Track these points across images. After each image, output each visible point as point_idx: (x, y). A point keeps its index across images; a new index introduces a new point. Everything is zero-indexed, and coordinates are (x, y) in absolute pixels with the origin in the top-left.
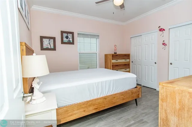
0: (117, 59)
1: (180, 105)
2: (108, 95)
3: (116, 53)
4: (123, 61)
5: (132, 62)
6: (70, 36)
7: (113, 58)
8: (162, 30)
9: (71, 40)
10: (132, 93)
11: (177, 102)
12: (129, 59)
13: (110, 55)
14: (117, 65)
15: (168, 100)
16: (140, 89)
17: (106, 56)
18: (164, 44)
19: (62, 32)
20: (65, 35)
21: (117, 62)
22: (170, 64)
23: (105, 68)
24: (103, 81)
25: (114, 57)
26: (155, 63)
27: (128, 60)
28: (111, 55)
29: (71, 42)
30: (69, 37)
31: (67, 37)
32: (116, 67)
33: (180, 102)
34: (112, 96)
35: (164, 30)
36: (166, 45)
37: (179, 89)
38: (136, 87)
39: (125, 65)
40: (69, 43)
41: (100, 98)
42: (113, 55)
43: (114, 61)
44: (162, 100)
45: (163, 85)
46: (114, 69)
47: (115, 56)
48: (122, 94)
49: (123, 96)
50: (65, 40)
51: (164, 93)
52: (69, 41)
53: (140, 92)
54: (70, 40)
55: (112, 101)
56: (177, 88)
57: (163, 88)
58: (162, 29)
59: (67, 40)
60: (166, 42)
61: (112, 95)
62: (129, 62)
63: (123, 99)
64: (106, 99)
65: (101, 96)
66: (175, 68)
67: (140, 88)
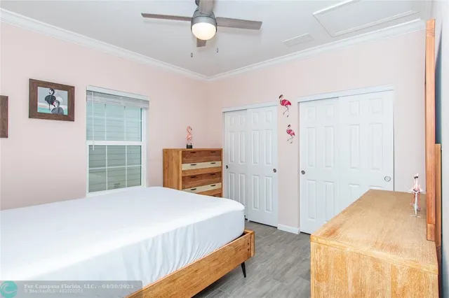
0: (194, 163)
1: (355, 287)
2: (180, 268)
3: (191, 147)
4: (207, 165)
5: (227, 167)
6: (61, 97)
7: (185, 159)
8: (285, 103)
9: (65, 108)
10: (236, 250)
11: (350, 280)
12: (221, 160)
13: (177, 151)
14: (193, 177)
15: (331, 275)
16: (253, 236)
17: (166, 153)
18: (289, 132)
19: (34, 85)
20: (43, 92)
21: (194, 168)
22: (301, 173)
23: (164, 186)
24: (168, 233)
25: (187, 158)
26: (275, 171)
27: (218, 164)
28: (181, 152)
29: (66, 113)
30: (58, 99)
31: (51, 100)
32: (190, 181)
33: (355, 280)
34: (190, 269)
35: (289, 103)
36: (294, 134)
37: (352, 250)
38: (244, 234)
39: (212, 174)
40: (57, 116)
41: (160, 283)
42: (184, 154)
43: (186, 167)
44: (318, 276)
45: (319, 240)
46: (186, 186)
47: (190, 154)
48: (214, 257)
49: (215, 263)
50: (43, 106)
51: (322, 260)
52: (56, 112)
53: (252, 244)
54: (59, 109)
55: (192, 283)
56: (348, 249)
57: (320, 248)
58: (285, 101)
59: (52, 107)
60: (293, 128)
61: (189, 267)
62: (221, 167)
63: (218, 270)
64: (174, 280)
65: (163, 276)
66: (310, 182)
67: (251, 234)
